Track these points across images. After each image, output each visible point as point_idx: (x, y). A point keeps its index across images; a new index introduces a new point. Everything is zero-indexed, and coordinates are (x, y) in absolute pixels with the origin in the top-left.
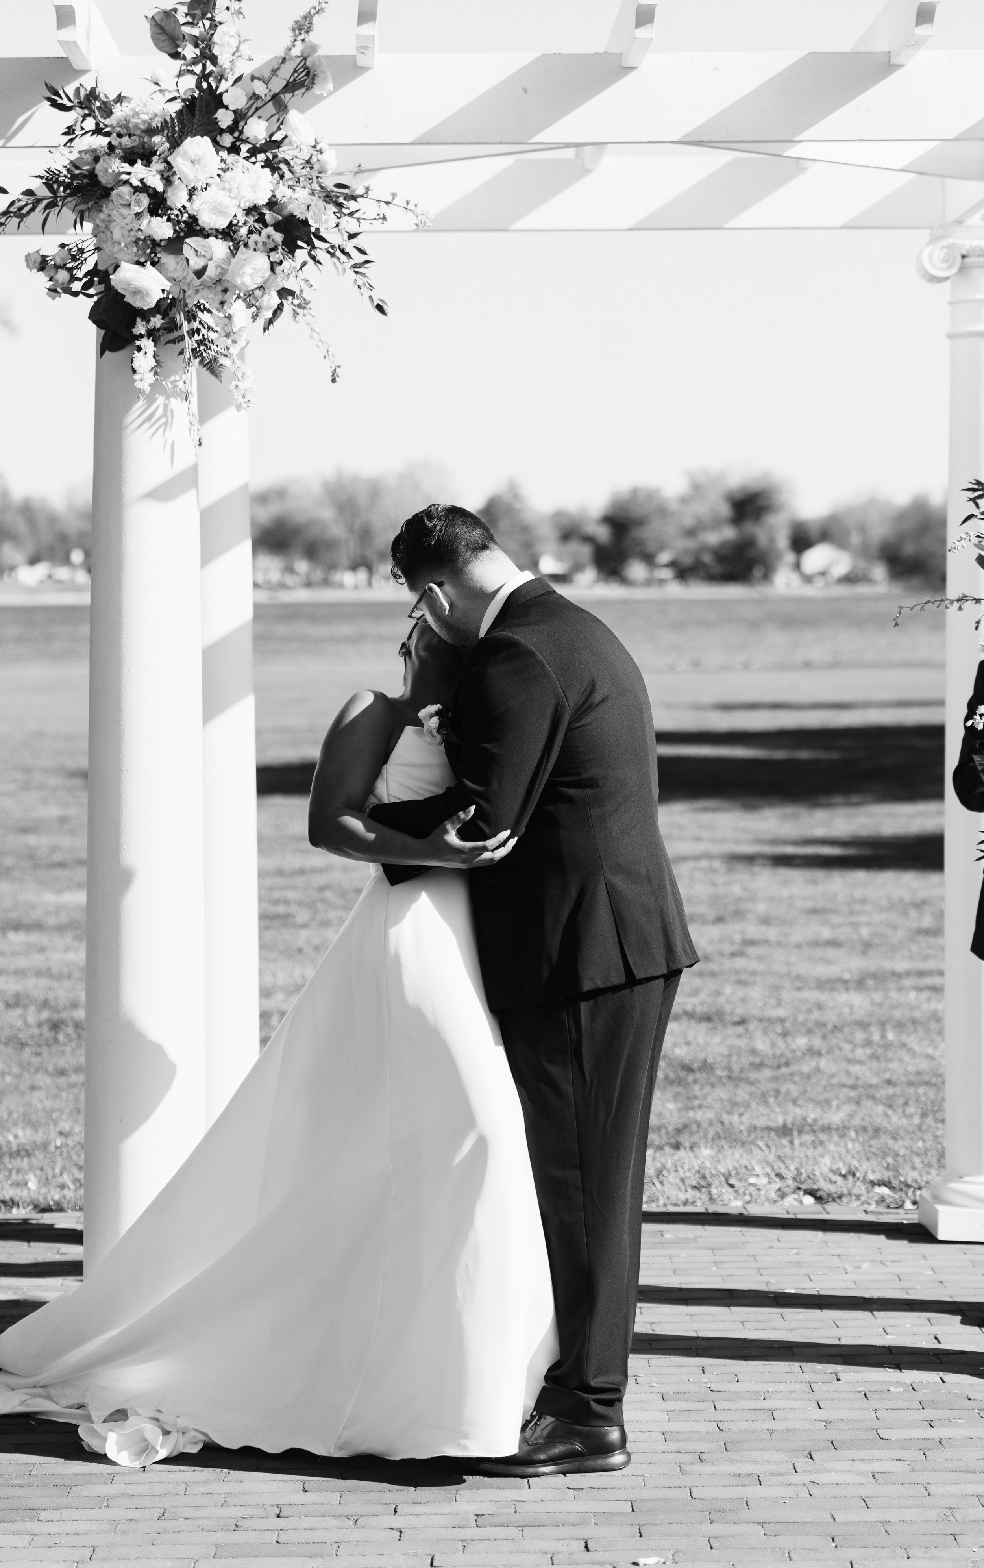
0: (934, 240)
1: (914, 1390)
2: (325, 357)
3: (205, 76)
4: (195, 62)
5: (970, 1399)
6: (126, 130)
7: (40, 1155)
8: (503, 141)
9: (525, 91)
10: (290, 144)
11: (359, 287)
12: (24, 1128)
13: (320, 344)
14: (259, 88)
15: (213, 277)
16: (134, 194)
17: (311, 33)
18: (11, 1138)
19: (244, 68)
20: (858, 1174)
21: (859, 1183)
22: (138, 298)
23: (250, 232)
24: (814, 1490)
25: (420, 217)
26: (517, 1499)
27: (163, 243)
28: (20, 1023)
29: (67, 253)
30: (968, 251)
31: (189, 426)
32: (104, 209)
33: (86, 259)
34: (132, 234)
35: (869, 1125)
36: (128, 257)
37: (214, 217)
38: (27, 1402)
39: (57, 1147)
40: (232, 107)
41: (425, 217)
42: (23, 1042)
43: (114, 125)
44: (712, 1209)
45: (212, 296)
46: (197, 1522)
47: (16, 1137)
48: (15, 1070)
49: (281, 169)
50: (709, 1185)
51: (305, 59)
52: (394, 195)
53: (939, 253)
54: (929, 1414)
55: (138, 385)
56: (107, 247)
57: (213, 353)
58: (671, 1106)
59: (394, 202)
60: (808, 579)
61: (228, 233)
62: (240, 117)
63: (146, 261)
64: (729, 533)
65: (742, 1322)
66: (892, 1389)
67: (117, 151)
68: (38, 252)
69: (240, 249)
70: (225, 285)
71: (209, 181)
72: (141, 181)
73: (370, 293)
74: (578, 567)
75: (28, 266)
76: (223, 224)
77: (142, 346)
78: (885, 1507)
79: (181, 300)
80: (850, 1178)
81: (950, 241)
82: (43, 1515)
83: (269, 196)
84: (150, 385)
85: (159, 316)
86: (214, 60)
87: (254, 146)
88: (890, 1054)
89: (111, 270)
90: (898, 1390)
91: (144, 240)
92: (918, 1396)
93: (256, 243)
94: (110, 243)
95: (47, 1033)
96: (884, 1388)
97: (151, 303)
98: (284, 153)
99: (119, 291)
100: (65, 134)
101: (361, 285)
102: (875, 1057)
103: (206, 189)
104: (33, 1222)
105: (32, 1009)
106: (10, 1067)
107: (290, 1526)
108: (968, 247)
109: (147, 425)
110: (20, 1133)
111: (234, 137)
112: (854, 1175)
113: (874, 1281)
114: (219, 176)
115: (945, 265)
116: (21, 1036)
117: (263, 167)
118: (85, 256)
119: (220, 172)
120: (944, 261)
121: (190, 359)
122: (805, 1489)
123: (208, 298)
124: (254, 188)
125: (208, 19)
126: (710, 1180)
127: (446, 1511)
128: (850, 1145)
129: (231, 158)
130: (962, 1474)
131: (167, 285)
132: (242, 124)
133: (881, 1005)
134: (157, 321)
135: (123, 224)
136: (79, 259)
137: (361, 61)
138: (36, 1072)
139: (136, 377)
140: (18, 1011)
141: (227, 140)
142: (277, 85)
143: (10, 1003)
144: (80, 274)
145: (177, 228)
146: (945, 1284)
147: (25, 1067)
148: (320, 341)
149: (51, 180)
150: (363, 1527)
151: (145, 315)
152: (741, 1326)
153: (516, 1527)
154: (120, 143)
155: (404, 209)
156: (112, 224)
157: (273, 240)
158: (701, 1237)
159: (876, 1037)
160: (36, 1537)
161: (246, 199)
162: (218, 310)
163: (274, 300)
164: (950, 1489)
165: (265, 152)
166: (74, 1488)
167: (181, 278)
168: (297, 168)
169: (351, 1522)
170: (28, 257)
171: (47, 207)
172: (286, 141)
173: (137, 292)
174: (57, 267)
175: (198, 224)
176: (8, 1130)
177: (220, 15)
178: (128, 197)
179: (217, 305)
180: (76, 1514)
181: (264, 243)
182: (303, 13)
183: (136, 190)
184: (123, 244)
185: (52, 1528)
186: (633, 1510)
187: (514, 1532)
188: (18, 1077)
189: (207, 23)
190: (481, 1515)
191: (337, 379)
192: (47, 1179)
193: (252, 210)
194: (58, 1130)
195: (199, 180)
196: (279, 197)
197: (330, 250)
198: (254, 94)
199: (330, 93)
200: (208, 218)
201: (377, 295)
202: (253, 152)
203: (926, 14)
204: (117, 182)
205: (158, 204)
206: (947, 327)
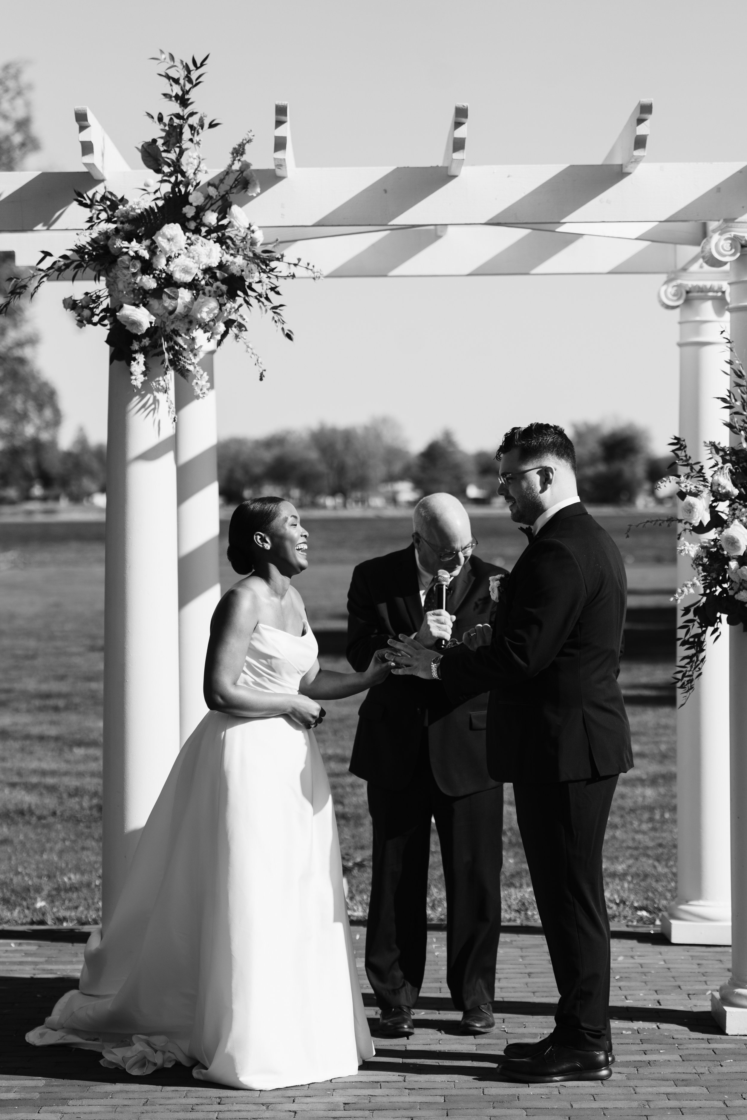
0: (669, 281)
1: (638, 1033)
2: (256, 364)
3: (176, 184)
4: (171, 175)
5: (674, 1038)
6: (126, 219)
7: (85, 891)
8: (371, 223)
9: (386, 191)
10: (233, 226)
11: (276, 321)
12: (75, 874)
13: (253, 356)
14: (213, 192)
15: (183, 313)
16: (131, 260)
17: (244, 156)
18: (66, 879)
19: (201, 178)
20: (627, 903)
21: (627, 909)
22: (134, 327)
23: (207, 284)
24: (562, 1090)
25: (316, 274)
26: (372, 1094)
27: (150, 292)
28: (77, 807)
29: (89, 298)
30: (690, 288)
31: (168, 409)
32: (113, 270)
33: (102, 302)
34: (131, 285)
35: (641, 873)
36: (128, 301)
37: (183, 275)
38: (64, 1037)
39: (96, 886)
40: (194, 204)
41: (319, 273)
42: (79, 819)
43: (119, 216)
44: (525, 923)
45: (182, 325)
46: (167, 1107)
47: (70, 879)
48: (72, 837)
49: (227, 243)
50: (527, 910)
51: (242, 172)
52: (299, 260)
53: (671, 290)
54: (645, 1047)
55: (134, 383)
56: (115, 294)
57: (182, 363)
58: (511, 861)
59: (299, 264)
60: (660, 501)
61: (192, 285)
62: (200, 210)
63: (140, 303)
64: (601, 468)
65: (534, 993)
66: (624, 1032)
67: (121, 233)
68: (71, 297)
69: (200, 296)
70: (191, 318)
71: (180, 252)
72: (136, 252)
73: (282, 326)
75: (65, 307)
76: (189, 279)
77: (137, 358)
78: (606, 1100)
79: (162, 328)
80: (622, 905)
81: (679, 282)
82: (71, 1102)
83: (219, 261)
84: (142, 383)
85: (148, 339)
86: (183, 174)
87: (210, 228)
88: (665, 827)
89: (117, 309)
90: (628, 1033)
91: (139, 290)
92: (641, 1036)
93: (210, 291)
94: (116, 292)
95: (95, 813)
96: (619, 1031)
97: (143, 330)
98: (229, 232)
99: (123, 323)
100: (88, 222)
101: (277, 321)
102: (654, 829)
103: (178, 257)
104: (76, 931)
105: (86, 798)
106: (69, 836)
107: (226, 1109)
108: (690, 286)
109: (143, 410)
110: (72, 876)
111: (197, 223)
112: (624, 903)
113: (625, 968)
114: (186, 248)
115: (675, 298)
116: (78, 816)
117: (215, 242)
118: (101, 300)
119: (187, 246)
120: (674, 295)
121: (168, 366)
122: (557, 1089)
123: (181, 327)
124: (209, 256)
125: (178, 147)
126: (528, 906)
127: (325, 1101)
128: (626, 885)
129: (193, 237)
130: (658, 1081)
131: (153, 319)
132: (201, 214)
133: (665, 795)
134: (146, 342)
135: (125, 280)
136: (97, 302)
137: (279, 172)
138: (86, 839)
139: (133, 377)
140: (77, 799)
141: (192, 225)
142: (225, 189)
143: (71, 794)
144: (97, 311)
145: (159, 282)
146: (671, 970)
147: (79, 835)
148: (253, 354)
149: (80, 250)
150: (272, 1110)
151: (139, 338)
152: (532, 995)
153: (369, 1110)
154: (123, 228)
155: (305, 269)
156: (118, 279)
157: (221, 290)
158: (515, 941)
159: (657, 817)
160: (65, 1115)
161: (203, 263)
162: (186, 334)
163: (221, 328)
164: (650, 1090)
165: (217, 232)
166: (91, 1087)
167: (162, 314)
168: (238, 242)
169: (264, 1108)
170: (65, 301)
171: (76, 267)
172: (230, 225)
173: (133, 323)
174: (83, 307)
175: (173, 279)
176: (65, 874)
177: (185, 144)
178: (127, 263)
179: (185, 331)
180: (91, 1102)
181: (215, 292)
182: (239, 143)
183: (133, 258)
184: (125, 293)
185: (76, 1110)
186: (445, 1101)
187: (367, 1113)
188: (74, 842)
189: (177, 150)
190: (348, 1104)
191: (263, 378)
192: (88, 905)
193: (208, 270)
194: (98, 875)
195: (172, 252)
196: (224, 262)
197: (258, 297)
198: (209, 196)
199: (258, 195)
200: (179, 276)
201: (286, 327)
202: (209, 232)
203: (640, 142)
204: (121, 253)
205: (147, 267)
206: (677, 339)
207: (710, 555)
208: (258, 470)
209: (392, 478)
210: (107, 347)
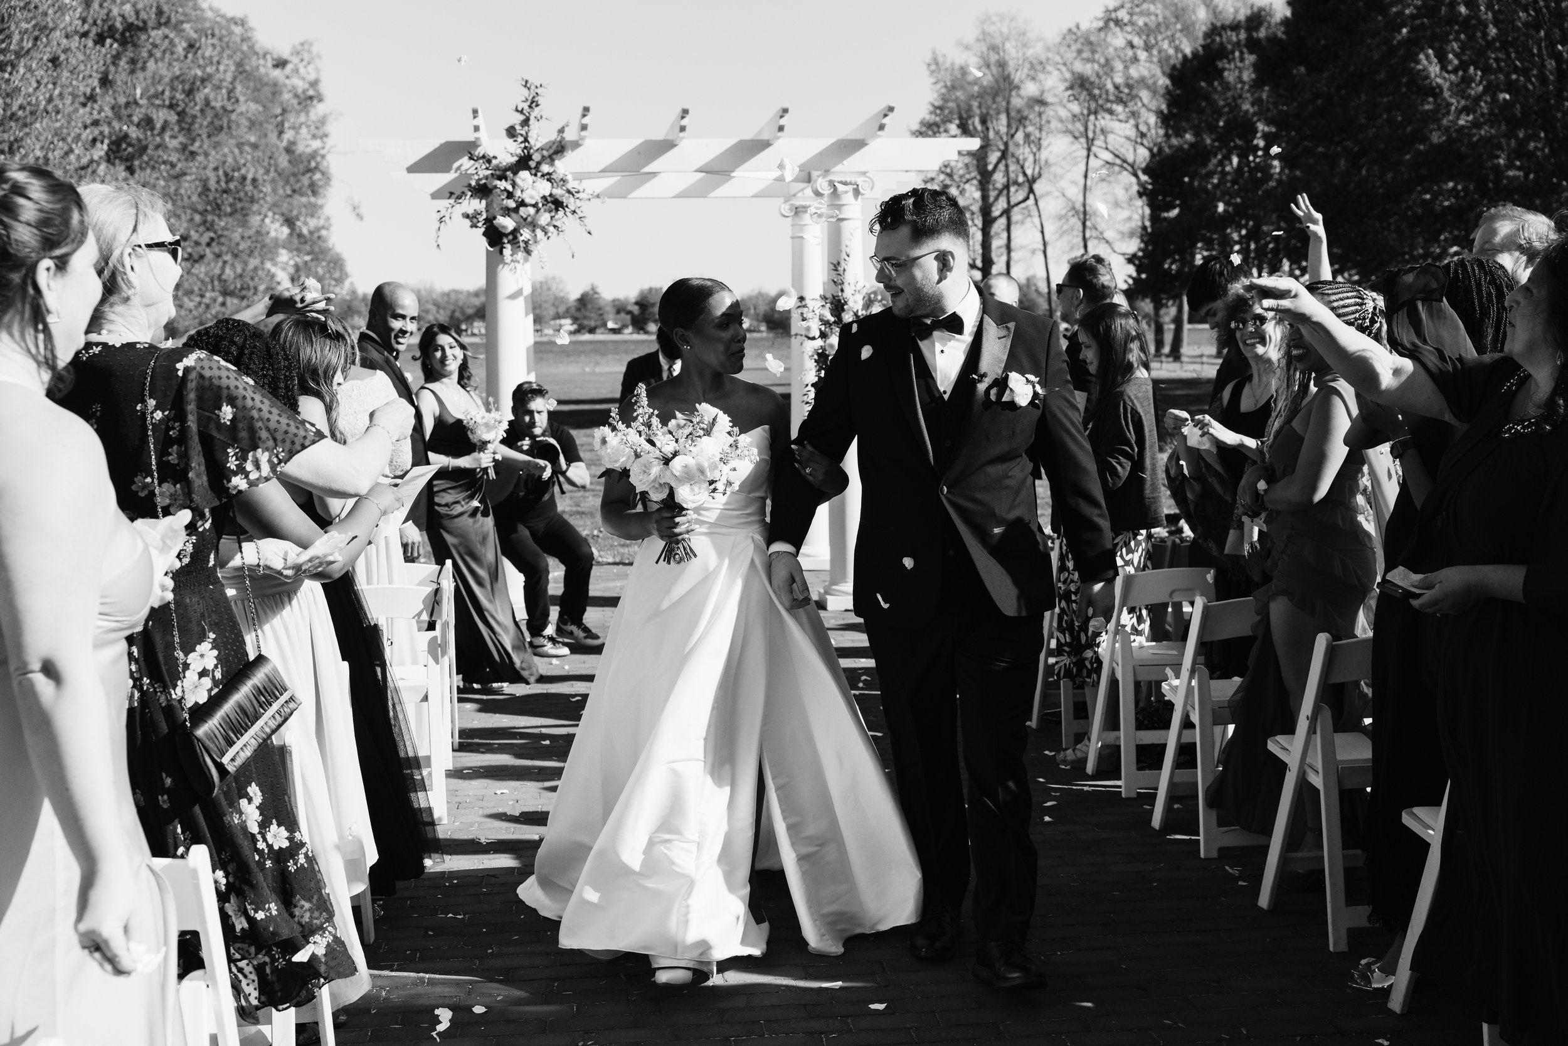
0: (786, 202)
3: (525, 148)
4: (522, 143)
6: (497, 168)
8: (629, 171)
9: (639, 153)
10: (556, 173)
11: (581, 225)
14: (545, 153)
15: (530, 221)
16: (501, 192)
17: (564, 133)
19: (539, 145)
22: (503, 229)
23: (543, 205)
27: (512, 209)
29: (476, 212)
32: (490, 197)
33: (483, 215)
34: (501, 206)
36: (499, 214)
37: (530, 200)
40: (535, 160)
43: (493, 167)
49: (553, 182)
51: (561, 142)
53: (787, 207)
55: (504, 259)
56: (491, 211)
57: (530, 248)
61: (535, 206)
62: (539, 164)
63: (506, 216)
67: (494, 176)
68: (466, 212)
69: (539, 211)
71: (528, 187)
72: (504, 187)
73: (585, 227)
74: (625, 326)
75: (463, 217)
76: (533, 202)
77: (505, 246)
79: (519, 230)
81: (791, 202)
83: (549, 192)
84: (509, 260)
85: (511, 235)
86: (529, 142)
87: (544, 174)
89: (492, 219)
91: (505, 208)
93: (545, 209)
94: (492, 209)
97: (508, 230)
98: (554, 175)
99: (496, 226)
100: (475, 169)
103: (527, 190)
108: (797, 205)
109: (507, 273)
111: (537, 170)
114: (532, 185)
115: (788, 211)
117: (547, 181)
118: (483, 213)
119: (532, 183)
120: (787, 209)
121: (522, 251)
124: (544, 189)
125: (527, 127)
129: (535, 179)
131: (514, 224)
132: (539, 166)
134: (511, 237)
135: (497, 202)
136: (481, 215)
137: (580, 143)
139: (504, 257)
141: (534, 172)
142: (551, 151)
144: (481, 220)
145: (517, 204)
151: (506, 235)
154: (495, 173)
156: (493, 202)
157: (551, 208)
161: (541, 193)
162: (531, 233)
163: (552, 229)
165: (548, 176)
167: (518, 222)
168: (558, 182)
170: (462, 214)
172: (554, 172)
173: (504, 227)
174: (472, 218)
175: (524, 203)
177: (532, 126)
178: (499, 193)
179: (531, 231)
181: (548, 209)
182: (561, 126)
183: (502, 190)
184: (497, 209)
189: (527, 129)
193: (544, 198)
195: (524, 187)
196: (552, 192)
198: (543, 155)
199: (570, 154)
200: (528, 201)
201: (588, 228)
202: (543, 176)
203: (781, 129)
204: (496, 187)
205: (510, 195)
206: (790, 234)
207: (818, 354)
208: (470, 311)
209: (558, 317)
210: (484, 239)
